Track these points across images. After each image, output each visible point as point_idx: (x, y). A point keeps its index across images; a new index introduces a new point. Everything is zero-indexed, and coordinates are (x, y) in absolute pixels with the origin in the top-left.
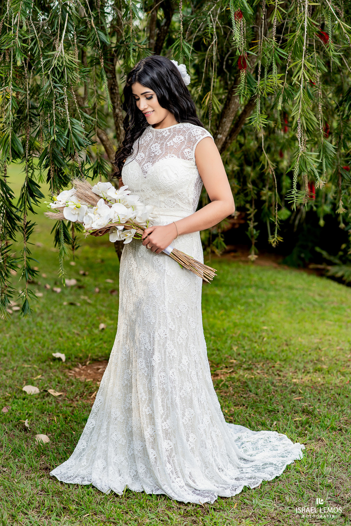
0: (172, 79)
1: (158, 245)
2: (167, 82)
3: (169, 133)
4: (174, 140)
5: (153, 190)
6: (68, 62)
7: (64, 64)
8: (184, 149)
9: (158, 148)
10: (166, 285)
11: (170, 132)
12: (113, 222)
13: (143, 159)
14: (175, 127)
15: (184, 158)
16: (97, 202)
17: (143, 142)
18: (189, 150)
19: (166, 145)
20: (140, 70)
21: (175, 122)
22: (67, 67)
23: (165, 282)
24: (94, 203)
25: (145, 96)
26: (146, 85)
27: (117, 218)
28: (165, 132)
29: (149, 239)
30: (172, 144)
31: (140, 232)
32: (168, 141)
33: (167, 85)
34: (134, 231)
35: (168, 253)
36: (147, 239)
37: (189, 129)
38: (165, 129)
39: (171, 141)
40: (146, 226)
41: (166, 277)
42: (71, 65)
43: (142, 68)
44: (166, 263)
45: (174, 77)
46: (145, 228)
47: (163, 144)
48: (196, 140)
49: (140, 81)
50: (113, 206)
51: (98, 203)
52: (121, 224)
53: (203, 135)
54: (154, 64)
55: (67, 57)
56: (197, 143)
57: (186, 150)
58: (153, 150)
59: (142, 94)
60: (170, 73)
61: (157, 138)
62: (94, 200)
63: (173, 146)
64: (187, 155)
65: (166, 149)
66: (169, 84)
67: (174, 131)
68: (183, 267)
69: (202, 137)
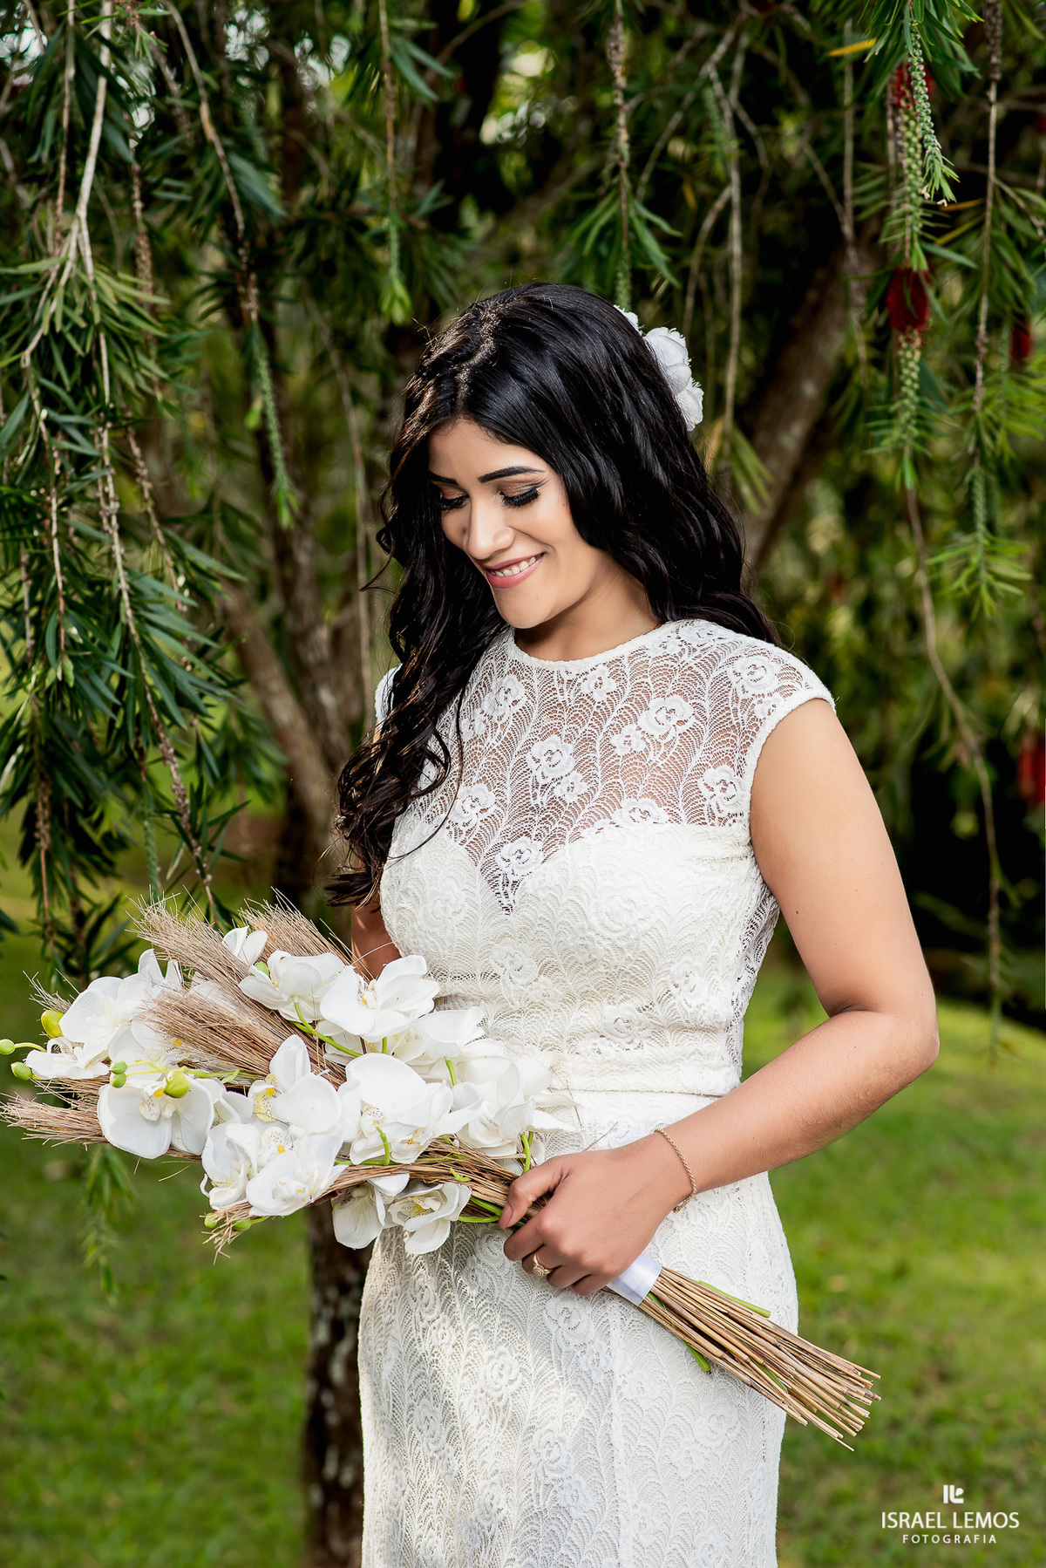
0: (636, 403)
1: (592, 1258)
2: (619, 415)
3: (612, 685)
4: (644, 719)
5: (546, 969)
6: (117, 311)
7: (97, 319)
8: (701, 769)
9: (566, 761)
10: (621, 1455)
11: (615, 675)
12: (356, 1160)
13: (491, 822)
14: (640, 652)
15: (699, 816)
16: (268, 1053)
17: (480, 729)
18: (724, 772)
19: (609, 748)
20: (479, 357)
21: (638, 620)
22: (108, 330)
23: (618, 1438)
24: (255, 1059)
25: (501, 490)
26: (510, 432)
27: (375, 1140)
28: (592, 678)
29: (540, 1233)
30: (640, 746)
31: (490, 1192)
32: (617, 730)
33: (616, 430)
34: (458, 1194)
35: (634, 1293)
36: (527, 1230)
37: (714, 659)
38: (589, 662)
39: (629, 729)
40: (521, 1162)
41: (616, 1408)
42: (128, 324)
43: (488, 345)
44: (616, 1334)
45: (644, 397)
46: (515, 1169)
47: (588, 741)
48: (756, 723)
49: (476, 408)
50: (351, 1069)
51: (277, 1063)
52: (393, 1168)
53: (786, 691)
54: (544, 325)
55: (111, 288)
56: (762, 737)
57: (712, 775)
58: (540, 771)
59: (486, 479)
60: (628, 373)
61: (553, 708)
62: (254, 1044)
63: (642, 756)
64: (716, 800)
65: (610, 771)
66: (626, 428)
67: (639, 670)
68: (709, 1366)
69: (785, 706)
